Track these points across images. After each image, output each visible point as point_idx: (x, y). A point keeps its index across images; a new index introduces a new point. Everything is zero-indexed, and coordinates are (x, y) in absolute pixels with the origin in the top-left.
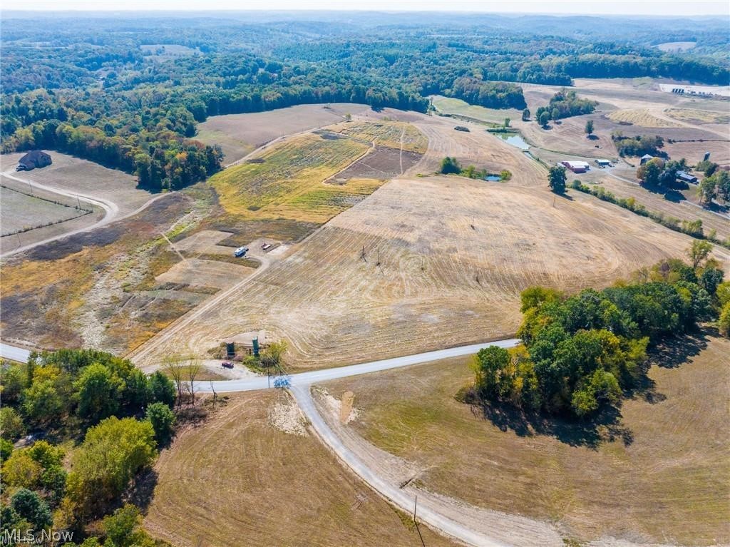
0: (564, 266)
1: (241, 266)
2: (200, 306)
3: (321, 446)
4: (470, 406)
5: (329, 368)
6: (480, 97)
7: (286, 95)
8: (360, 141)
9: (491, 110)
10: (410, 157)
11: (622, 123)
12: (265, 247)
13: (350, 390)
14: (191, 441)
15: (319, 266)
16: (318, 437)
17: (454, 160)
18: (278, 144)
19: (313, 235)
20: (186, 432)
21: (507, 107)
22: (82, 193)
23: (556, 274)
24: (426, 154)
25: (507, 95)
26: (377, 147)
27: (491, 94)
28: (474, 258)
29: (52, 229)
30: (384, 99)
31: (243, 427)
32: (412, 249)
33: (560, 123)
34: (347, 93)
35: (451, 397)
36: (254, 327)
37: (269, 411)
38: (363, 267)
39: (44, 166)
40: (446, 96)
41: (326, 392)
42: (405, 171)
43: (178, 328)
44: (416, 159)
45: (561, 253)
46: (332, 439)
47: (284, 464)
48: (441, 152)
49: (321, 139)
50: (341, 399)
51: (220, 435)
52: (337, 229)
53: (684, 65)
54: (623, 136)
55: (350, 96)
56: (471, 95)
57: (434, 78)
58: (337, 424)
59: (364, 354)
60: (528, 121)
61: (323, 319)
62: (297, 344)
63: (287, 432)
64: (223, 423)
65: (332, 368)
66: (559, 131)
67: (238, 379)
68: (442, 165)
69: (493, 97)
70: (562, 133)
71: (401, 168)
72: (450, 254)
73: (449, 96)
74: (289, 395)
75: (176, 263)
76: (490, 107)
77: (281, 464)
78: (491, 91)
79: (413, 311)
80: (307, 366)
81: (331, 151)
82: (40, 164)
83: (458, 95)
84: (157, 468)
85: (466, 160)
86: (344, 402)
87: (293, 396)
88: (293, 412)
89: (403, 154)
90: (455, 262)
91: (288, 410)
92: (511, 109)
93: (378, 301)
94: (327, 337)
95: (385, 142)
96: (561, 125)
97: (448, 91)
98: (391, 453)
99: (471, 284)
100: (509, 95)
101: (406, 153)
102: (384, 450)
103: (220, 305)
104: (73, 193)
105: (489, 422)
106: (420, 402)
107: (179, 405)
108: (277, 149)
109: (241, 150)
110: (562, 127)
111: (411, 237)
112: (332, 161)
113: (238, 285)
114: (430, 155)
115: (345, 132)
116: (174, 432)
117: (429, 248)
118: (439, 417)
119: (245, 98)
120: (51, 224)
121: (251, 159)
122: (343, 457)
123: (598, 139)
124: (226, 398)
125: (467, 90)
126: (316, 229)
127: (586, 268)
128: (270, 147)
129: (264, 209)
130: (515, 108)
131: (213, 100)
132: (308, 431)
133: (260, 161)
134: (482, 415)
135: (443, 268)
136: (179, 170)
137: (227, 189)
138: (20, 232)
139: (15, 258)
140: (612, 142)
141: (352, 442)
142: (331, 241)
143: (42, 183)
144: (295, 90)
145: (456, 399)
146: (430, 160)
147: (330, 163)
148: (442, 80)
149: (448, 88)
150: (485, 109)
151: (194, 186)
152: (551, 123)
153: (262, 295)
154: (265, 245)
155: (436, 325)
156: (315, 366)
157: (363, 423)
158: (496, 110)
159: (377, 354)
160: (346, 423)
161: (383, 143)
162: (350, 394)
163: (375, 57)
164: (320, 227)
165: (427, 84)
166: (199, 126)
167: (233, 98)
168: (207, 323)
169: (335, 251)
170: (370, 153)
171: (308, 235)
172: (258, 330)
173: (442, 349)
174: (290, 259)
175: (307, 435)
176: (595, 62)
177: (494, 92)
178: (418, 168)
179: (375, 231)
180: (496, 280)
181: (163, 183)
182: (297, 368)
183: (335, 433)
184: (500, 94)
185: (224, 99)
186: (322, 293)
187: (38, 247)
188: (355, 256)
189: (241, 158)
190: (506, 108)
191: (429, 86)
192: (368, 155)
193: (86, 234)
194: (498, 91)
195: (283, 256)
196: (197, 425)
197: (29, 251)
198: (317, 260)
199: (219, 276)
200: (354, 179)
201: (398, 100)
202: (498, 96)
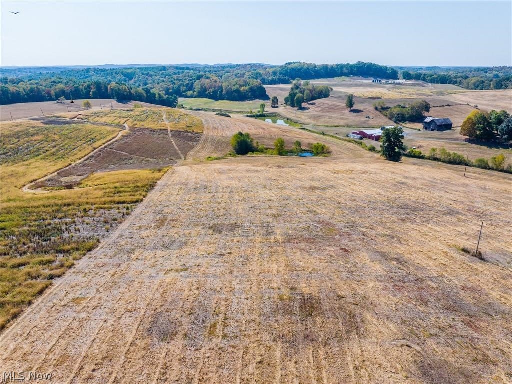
6: (224, 92)
8: (106, 124)
9: (238, 102)
10: (185, 137)
11: (371, 98)
17: (248, 135)
21: (251, 98)
24: (205, 133)
26: (133, 129)
27: (235, 88)
30: (130, 92)
33: (314, 103)
34: (85, 88)
40: (189, 97)
42: (185, 154)
49: (42, 125)
53: (368, 66)
54: (386, 106)
55: (90, 91)
56: (215, 92)
57: (174, 83)
60: (278, 107)
66: (317, 109)
68: (235, 143)
69: (238, 91)
70: (323, 111)
71: (179, 152)
73: (192, 97)
76: (236, 100)
78: (234, 85)
81: (56, 137)
83: (201, 95)
89: (173, 135)
92: (256, 100)
95: (142, 123)
96: (316, 105)
97: (190, 93)
100: (251, 88)
101: (178, 134)
112: (58, 151)
114: (211, 134)
115: (82, 116)
123: (363, 111)
125: (210, 88)
130: (260, 99)
140: (378, 112)
144: (19, 87)
146: (214, 139)
147: (53, 154)
148: (181, 84)
149: (190, 90)
150: (232, 102)
152: (304, 105)
158: (243, 102)
161: (139, 125)
163: (114, 75)
176: (302, 68)
177: (238, 86)
178: (201, 151)
184: (243, 87)
190: (252, 100)
194: (241, 85)
200: (98, 174)
201: (145, 94)
202: (242, 89)
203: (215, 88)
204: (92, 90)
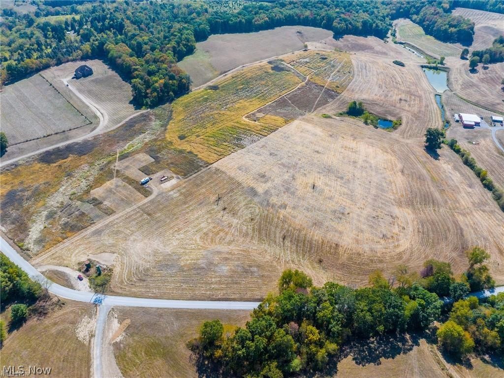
0: (357, 241)
1: (139, 194)
2: (96, 224)
3: (89, 354)
4: (191, 352)
5: (130, 296)
6: (435, 28)
7: (271, 19)
8: (299, 74)
9: (439, 42)
10: (329, 95)
12: (162, 179)
13: (130, 318)
14: (32, 328)
15: (185, 203)
16: (92, 348)
17: (360, 104)
18: (235, 73)
19: (199, 173)
20: (32, 322)
21: (454, 41)
22: (97, 103)
23: (345, 248)
24: (342, 94)
25: (458, 31)
26: (308, 82)
27: (444, 28)
28: (294, 217)
29: (63, 136)
31: (61, 327)
32: (256, 199)
33: (487, 68)
35: (185, 342)
36: (113, 249)
37: (79, 319)
38: (213, 209)
39: (87, 76)
40: (412, 21)
41: (116, 316)
42: (315, 109)
43: (76, 238)
44: (332, 97)
45: (364, 227)
46: (98, 352)
47: (63, 361)
48: (357, 92)
49: (270, 70)
50: (121, 324)
51: (46, 328)
52: (217, 170)
55: (322, 22)
56: (428, 26)
58: (107, 342)
59: (157, 291)
60: (464, 59)
61: (156, 253)
62: (127, 271)
63: (79, 339)
64: (53, 321)
65: (132, 297)
66: (482, 76)
67: (79, 290)
69: (445, 30)
70: (482, 80)
71: (314, 106)
72: (279, 210)
74: (96, 312)
75: (109, 180)
76: (440, 40)
77: (62, 360)
78: (445, 25)
79: (216, 259)
80: (120, 291)
81: (270, 83)
82: (86, 74)
83: (420, 23)
84: (5, 342)
85: (374, 103)
86: (122, 326)
87: (98, 313)
88: (90, 325)
89: (324, 92)
90: (278, 218)
91: (88, 323)
92: (457, 44)
93: (201, 244)
94: (148, 270)
95: (317, 77)
96: (487, 71)
98: (122, 373)
99: (277, 241)
101: (327, 91)
102: (120, 368)
103: (107, 226)
104: (92, 103)
105: (195, 368)
106: (163, 340)
107: (40, 301)
108: (233, 78)
109: (210, 75)
110: (486, 73)
111: (261, 188)
112: (266, 94)
113: (128, 210)
114: (346, 94)
115: (294, 63)
116: (26, 320)
117: (268, 201)
118: (168, 355)
119: (240, 21)
120: (64, 131)
121: (211, 84)
122: (95, 366)
124: (64, 304)
125: (427, 20)
126: (204, 168)
127: (373, 246)
128: (229, 75)
129: (186, 139)
130: (461, 43)
131: (217, 22)
132: (90, 341)
133: (215, 88)
134: (194, 362)
135: (266, 222)
136: (155, 94)
137: (179, 114)
138: (44, 137)
139: (31, 159)
141: (106, 358)
142: (207, 180)
143: (80, 91)
145: (187, 345)
146: (343, 100)
147: (263, 96)
149: (416, 14)
150: (436, 40)
151: (163, 106)
152: (479, 67)
153: (134, 223)
154: (164, 177)
155: (220, 277)
156: (124, 292)
157: (122, 345)
158: (444, 44)
159: (165, 293)
160: (113, 343)
161: (315, 79)
162: (128, 321)
164: (207, 166)
165: (400, 8)
166: (198, 45)
167: (232, 20)
168: (92, 239)
169: (204, 190)
170: (298, 88)
171: (196, 173)
172: (114, 253)
173: (208, 300)
174: (172, 193)
175: (87, 344)
177: (448, 26)
178: (329, 107)
179: (241, 177)
180: (298, 241)
181: (145, 102)
182: (113, 292)
183: (103, 348)
184: (451, 29)
185: (224, 22)
186: (171, 228)
187: (47, 152)
188: (213, 198)
189: (206, 83)
190: (453, 43)
191: (402, 10)
192: (295, 91)
193: (77, 144)
194: (451, 26)
195: (169, 189)
196: (40, 318)
197: (41, 154)
198: (187, 196)
199: (122, 200)
200: (269, 115)
202: (450, 30)
203: (430, 22)
204: (324, 22)
